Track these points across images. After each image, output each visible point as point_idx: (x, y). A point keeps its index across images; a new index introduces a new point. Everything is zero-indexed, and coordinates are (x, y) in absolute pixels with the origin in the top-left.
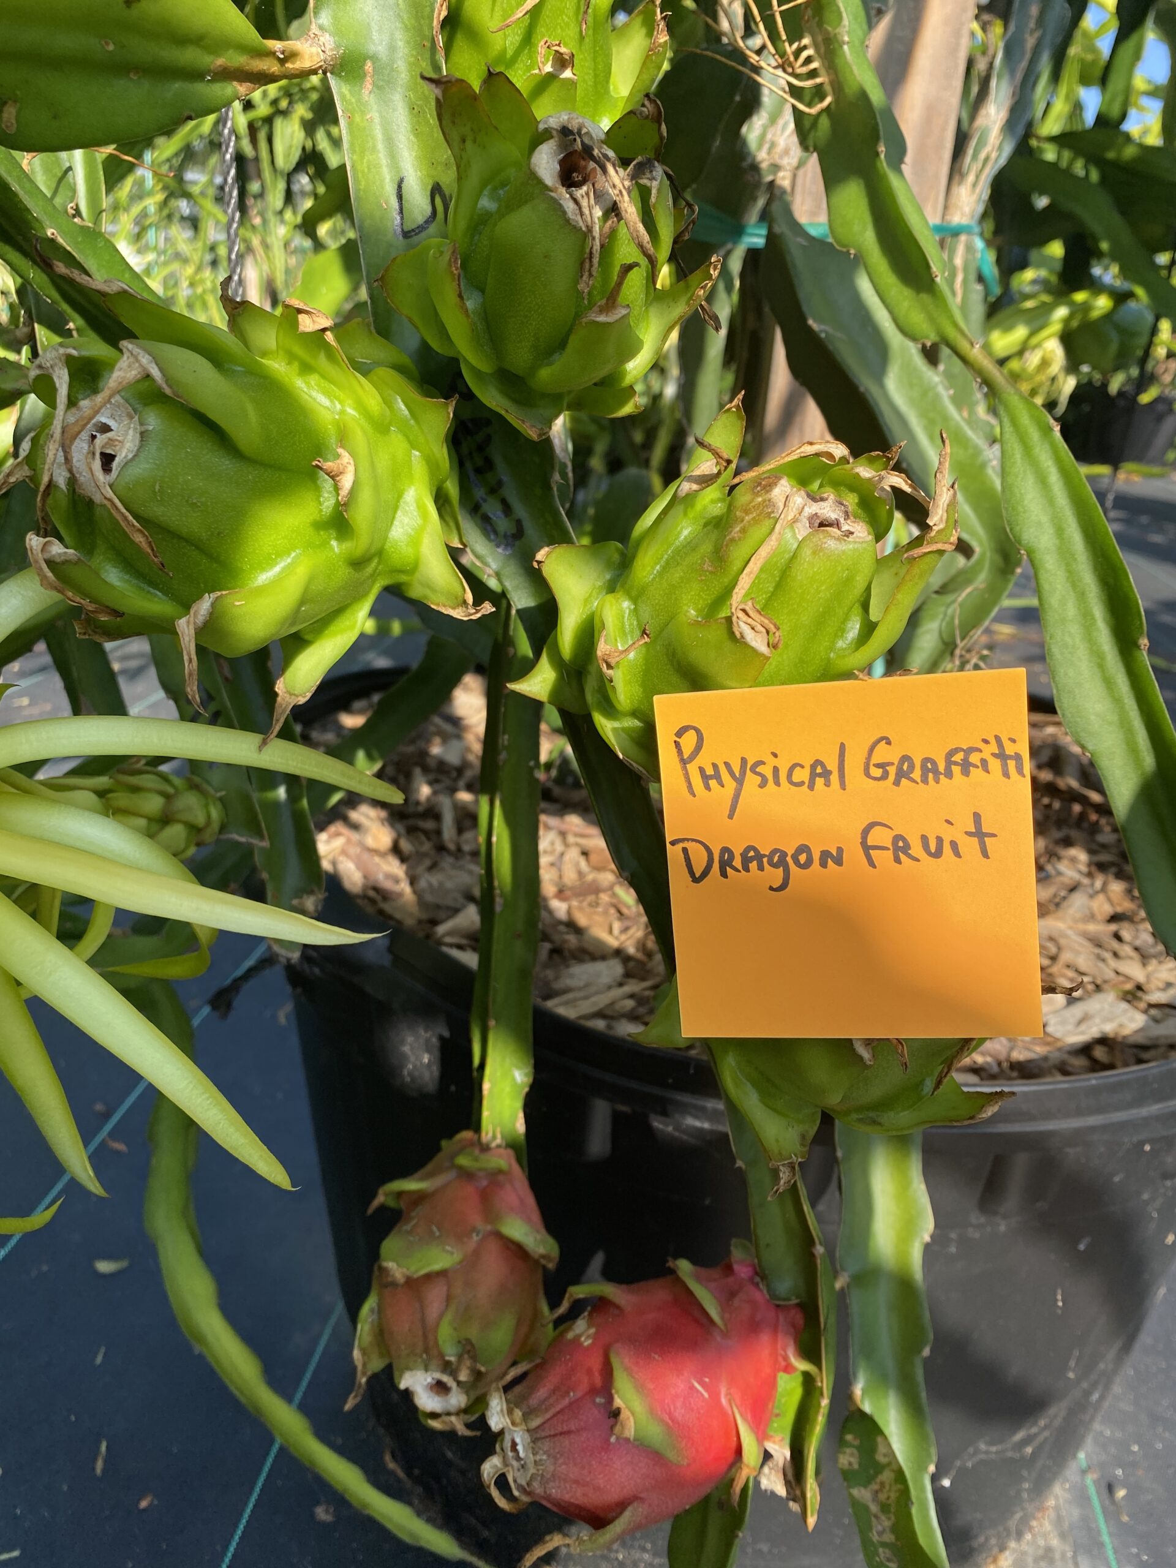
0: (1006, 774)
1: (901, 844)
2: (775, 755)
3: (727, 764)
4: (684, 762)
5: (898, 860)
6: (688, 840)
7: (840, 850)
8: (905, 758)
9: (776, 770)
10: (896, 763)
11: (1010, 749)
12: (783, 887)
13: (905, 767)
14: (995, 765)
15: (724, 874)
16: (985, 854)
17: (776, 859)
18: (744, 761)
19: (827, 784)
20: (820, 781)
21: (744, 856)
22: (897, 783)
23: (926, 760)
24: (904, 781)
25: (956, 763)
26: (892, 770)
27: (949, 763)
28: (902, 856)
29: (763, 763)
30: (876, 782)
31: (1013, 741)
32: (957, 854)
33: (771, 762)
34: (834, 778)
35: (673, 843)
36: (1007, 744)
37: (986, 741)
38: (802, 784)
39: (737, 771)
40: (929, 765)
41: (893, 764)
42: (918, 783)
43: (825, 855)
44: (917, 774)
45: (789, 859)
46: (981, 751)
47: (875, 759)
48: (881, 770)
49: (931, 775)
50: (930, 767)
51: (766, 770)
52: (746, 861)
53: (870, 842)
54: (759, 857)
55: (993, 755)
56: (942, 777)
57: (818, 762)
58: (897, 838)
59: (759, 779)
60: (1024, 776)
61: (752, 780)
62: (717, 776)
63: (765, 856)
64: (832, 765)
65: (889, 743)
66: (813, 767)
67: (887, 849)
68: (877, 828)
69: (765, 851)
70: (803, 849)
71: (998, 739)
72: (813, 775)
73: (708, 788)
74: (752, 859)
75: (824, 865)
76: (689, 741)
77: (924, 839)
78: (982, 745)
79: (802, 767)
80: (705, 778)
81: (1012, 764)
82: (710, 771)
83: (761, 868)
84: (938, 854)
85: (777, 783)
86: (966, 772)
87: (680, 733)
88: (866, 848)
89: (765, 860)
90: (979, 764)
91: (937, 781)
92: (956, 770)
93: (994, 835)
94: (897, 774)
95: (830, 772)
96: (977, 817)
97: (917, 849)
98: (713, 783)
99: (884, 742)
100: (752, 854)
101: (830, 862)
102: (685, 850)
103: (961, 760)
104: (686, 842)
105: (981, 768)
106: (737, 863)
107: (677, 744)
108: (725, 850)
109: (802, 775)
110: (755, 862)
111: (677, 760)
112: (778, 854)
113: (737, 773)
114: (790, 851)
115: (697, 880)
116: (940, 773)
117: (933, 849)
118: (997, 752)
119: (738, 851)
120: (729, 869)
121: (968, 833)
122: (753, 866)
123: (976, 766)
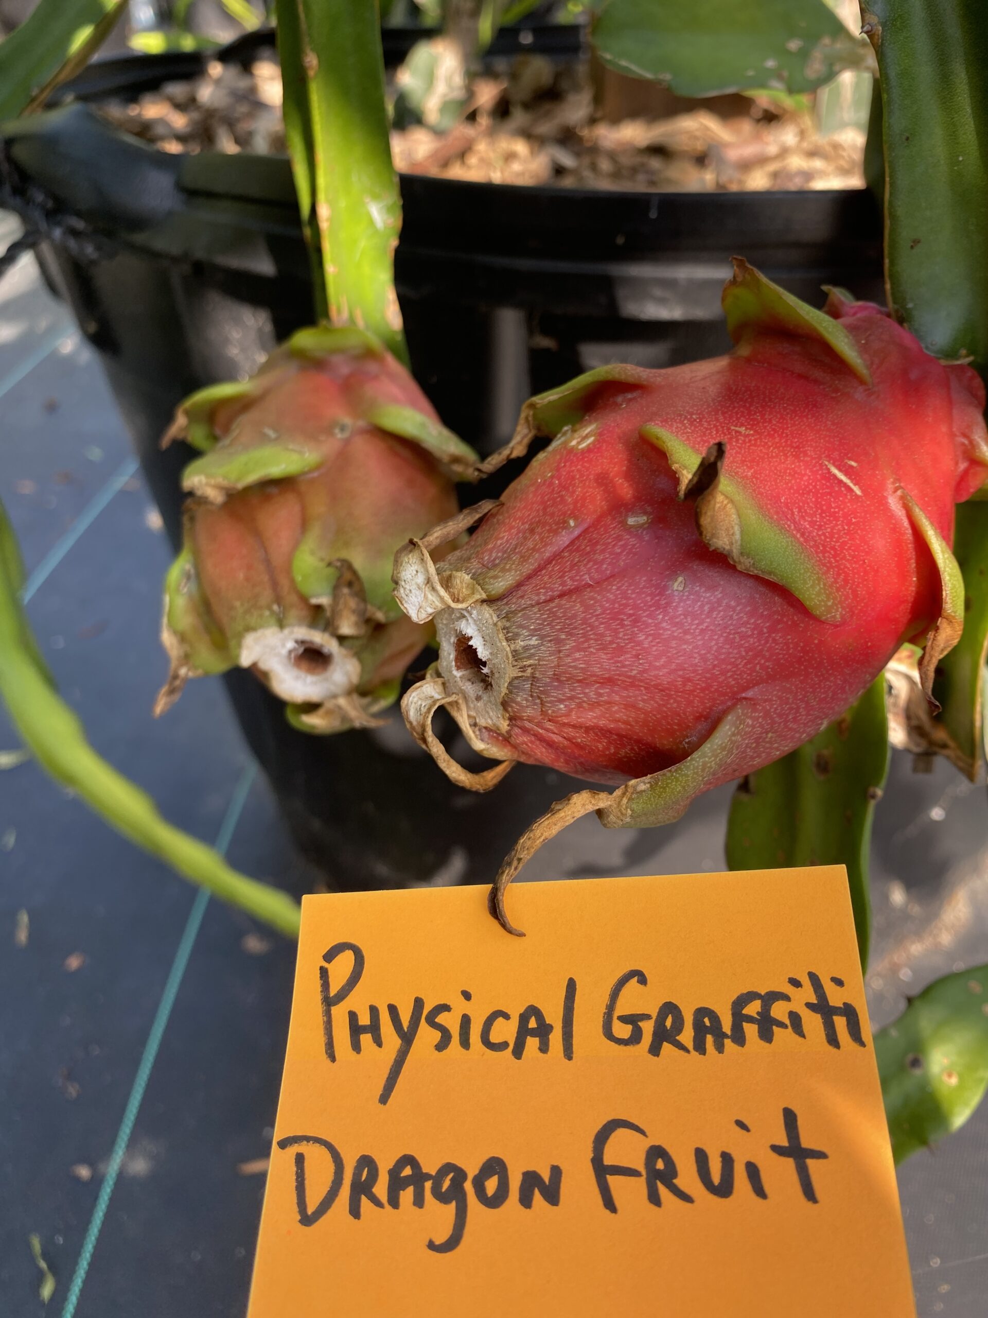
0: (833, 1040)
1: (660, 1165)
2: (467, 996)
3: (393, 1009)
4: (329, 1002)
5: (654, 1199)
6: (307, 1139)
7: (556, 1172)
8: (669, 1008)
9: (466, 1021)
10: (654, 1015)
11: (836, 998)
12: (452, 1243)
13: (669, 1023)
14: (813, 1022)
15: (355, 1211)
16: (809, 1193)
17: (446, 1184)
18: (419, 1003)
19: (544, 1048)
20: (532, 1043)
21: (394, 1174)
22: (655, 1050)
23: (701, 1012)
24: (666, 1047)
25: (750, 1019)
26: (648, 1028)
27: (739, 1018)
28: (663, 1190)
29: (445, 1008)
30: (622, 1047)
31: (839, 982)
32: (759, 1189)
33: (460, 1006)
34: (556, 1038)
35: (283, 1144)
36: (830, 989)
37: (795, 983)
38: (503, 1046)
39: (405, 1019)
40: (706, 1020)
41: (647, 1017)
42: (688, 1051)
43: (531, 1180)
44: (687, 1036)
45: (468, 1186)
46: (787, 998)
47: (624, 1007)
48: (630, 1027)
49: (709, 1039)
50: (708, 1024)
51: (449, 1020)
52: (396, 1184)
53: (608, 1160)
54: (419, 1178)
55: (809, 1005)
56: (728, 1042)
57: (533, 1011)
58: (656, 1152)
59: (437, 1035)
60: (863, 1044)
61: (427, 1036)
62: (374, 1029)
63: (428, 1177)
64: (554, 1015)
65: (643, 980)
66: (524, 1019)
67: (636, 1174)
68: (621, 1132)
69: (430, 1167)
70: (495, 1166)
71: (814, 978)
72: (523, 1032)
73: (356, 1046)
74: (406, 1183)
75: (526, 1201)
76: (343, 965)
77: (701, 1156)
78: (789, 989)
79: (506, 1016)
80: (356, 1030)
81: (840, 1022)
82: (364, 1019)
83: (419, 1201)
84: (724, 1189)
85: (465, 1043)
86: (766, 1035)
87: (330, 956)
88: (602, 1170)
89: (428, 1185)
90: (787, 1022)
91: (720, 1048)
92: (750, 1030)
93: (821, 1155)
94: (655, 1034)
95: (550, 1028)
96: (790, 1117)
97: (687, 1178)
98: (366, 1039)
99: (636, 978)
100: (407, 1171)
101: (537, 1195)
102: (300, 1159)
103: (758, 1013)
104: (305, 1142)
105: (790, 1028)
106: (381, 1189)
107: (324, 972)
108: (366, 1162)
109: (505, 1031)
110: (411, 1189)
111: (319, 997)
112: (451, 1175)
113: (405, 1024)
114: (472, 1171)
115: (307, 1220)
116: (725, 1036)
117: (716, 1179)
118: (816, 1002)
119: (384, 1167)
120: (364, 1201)
121: (776, 1149)
122: (407, 1196)
123: (782, 1025)
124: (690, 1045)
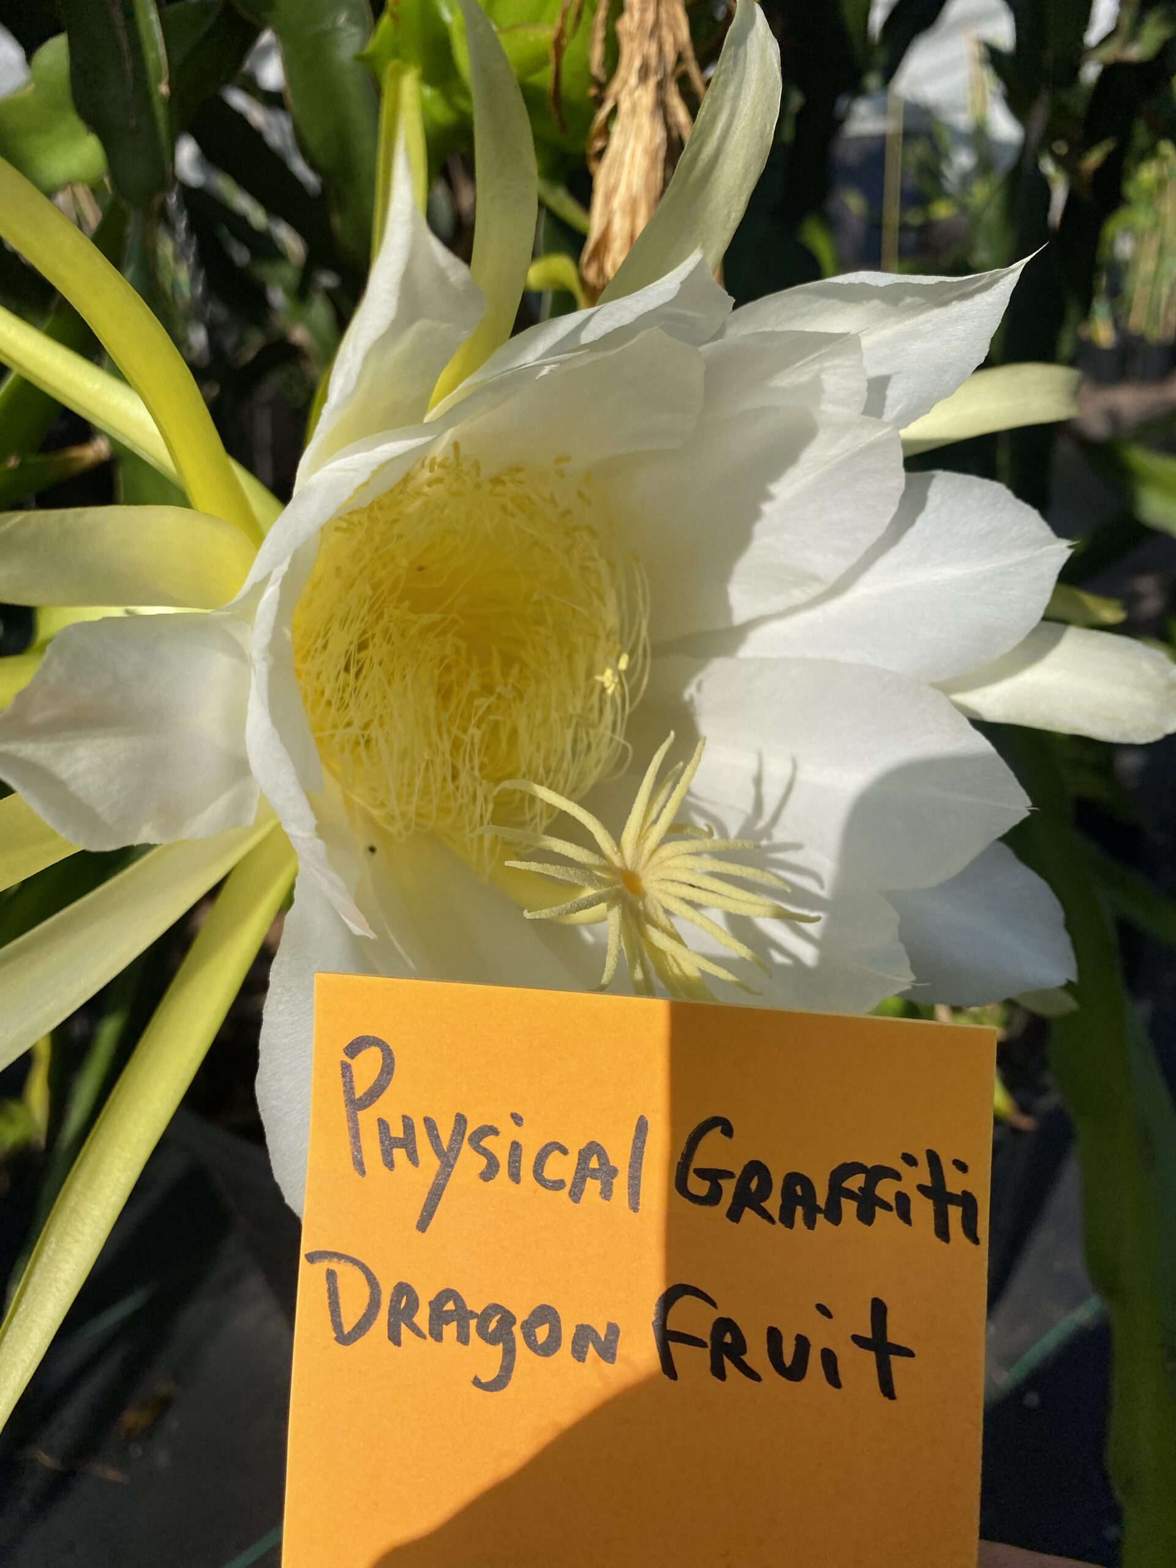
0: (943, 1232)
1: (728, 1338)
2: (517, 1119)
3: (430, 1124)
4: (354, 1105)
5: (719, 1372)
6: (340, 1256)
7: (613, 1330)
8: (756, 1168)
9: (516, 1147)
10: (738, 1173)
11: (955, 1182)
12: (499, 1383)
13: (754, 1185)
14: (923, 1209)
15: (395, 1338)
16: (887, 1389)
17: (493, 1325)
18: (461, 1120)
19: (607, 1193)
20: (593, 1186)
21: (436, 1305)
22: (734, 1214)
23: (794, 1179)
24: (749, 1214)
25: (850, 1194)
26: (729, 1187)
27: (837, 1190)
28: (728, 1364)
29: (494, 1131)
30: (696, 1206)
31: (962, 1167)
32: (833, 1377)
33: (509, 1132)
34: (621, 1183)
35: (312, 1258)
36: (950, 1173)
37: (909, 1160)
38: (558, 1185)
39: (445, 1135)
40: (798, 1189)
41: (730, 1175)
42: (772, 1221)
43: (584, 1334)
44: (773, 1204)
45: (517, 1330)
46: (897, 1176)
47: (700, 1161)
48: (708, 1184)
49: (799, 1211)
50: (799, 1193)
51: (499, 1147)
52: (438, 1318)
54: (462, 1315)
55: (921, 1188)
56: (820, 1217)
57: (593, 1149)
58: (724, 1325)
59: (483, 1162)
60: (976, 1241)
61: (469, 1161)
62: (408, 1143)
63: (472, 1314)
64: (619, 1156)
65: (728, 1131)
66: (584, 1156)
67: (700, 1343)
68: (687, 1298)
69: (476, 1304)
70: (545, 1314)
71: (933, 1159)
72: (582, 1173)
73: (390, 1164)
74: (447, 1318)
75: (579, 1354)
76: (367, 1067)
77: (774, 1336)
79: (565, 1151)
80: (388, 1143)
81: (955, 1213)
82: (397, 1131)
83: (463, 1338)
84: (795, 1372)
85: (515, 1177)
86: (866, 1216)
87: (354, 1048)
88: (666, 1337)
89: (473, 1323)
90: (893, 1204)
91: (810, 1223)
92: (849, 1207)
93: (907, 1353)
94: (737, 1196)
95: (614, 1172)
96: (879, 1309)
97: (757, 1355)
98: (399, 1155)
99: (719, 1128)
100: (450, 1306)
101: (591, 1351)
102: (331, 1275)
103: (860, 1189)
104: (336, 1260)
105: (895, 1211)
106: (422, 1318)
107: (346, 1068)
108: (403, 1289)
109: (560, 1168)
110: (454, 1325)
111: (341, 1099)
112: (498, 1317)
113: (445, 1143)
114: (522, 1315)
115: (345, 1339)
116: (819, 1210)
117: (788, 1360)
118: (930, 1185)
119: (425, 1296)
120: (405, 1331)
121: (857, 1339)
122: (450, 1330)
123: (887, 1207)
124: (776, 1215)
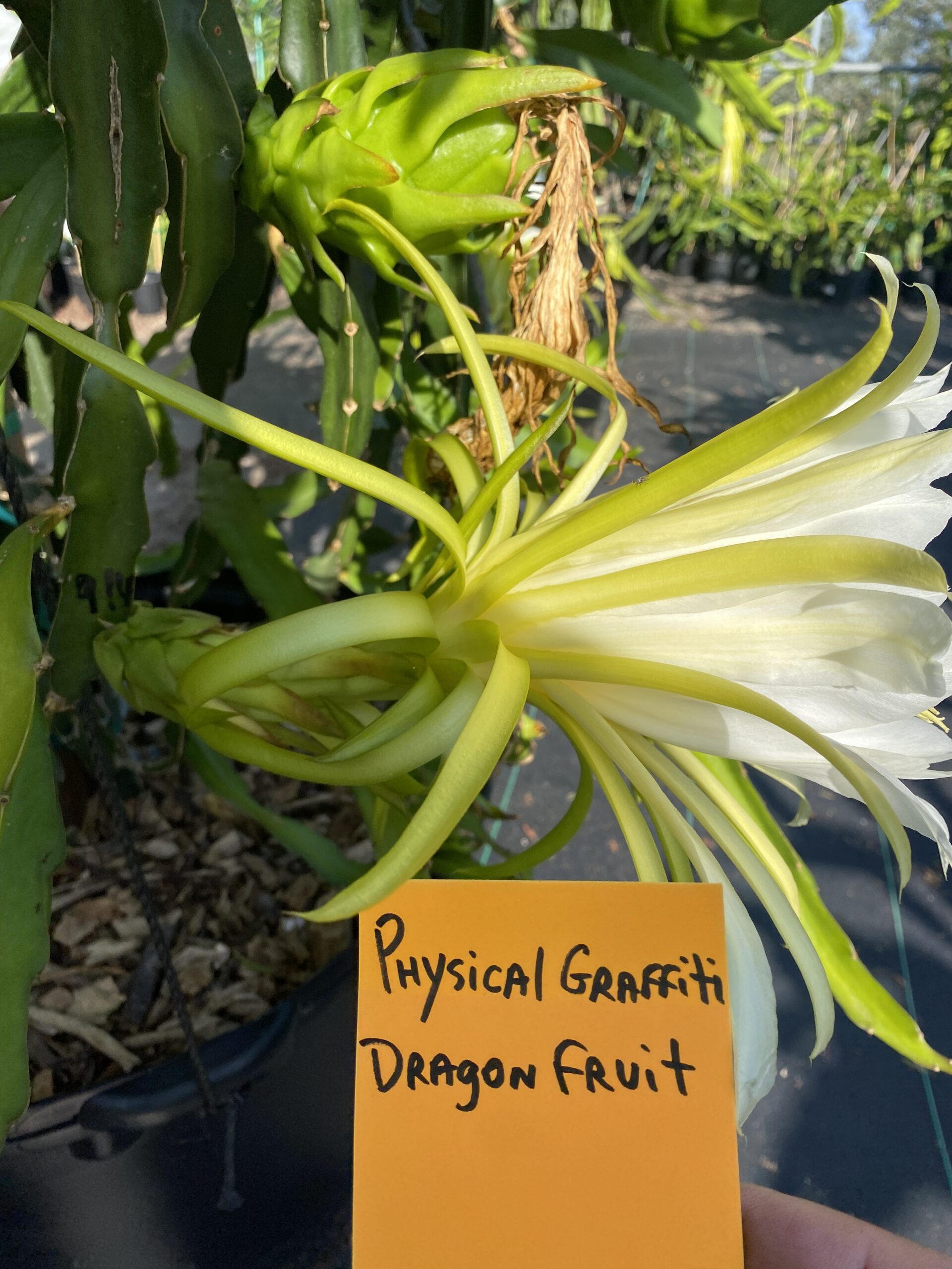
0: (705, 998)
1: (595, 1068)
2: (473, 954)
3: (425, 961)
4: (383, 953)
5: (591, 1088)
6: (379, 1041)
7: (532, 1069)
8: (603, 971)
9: (473, 971)
10: (594, 975)
11: (709, 971)
12: (471, 1106)
13: (602, 980)
14: (693, 986)
15: (411, 1085)
16: (682, 1090)
17: (466, 1072)
18: (442, 958)
19: (524, 992)
20: (516, 988)
21: (434, 1063)
22: (593, 998)
23: (623, 975)
24: (600, 996)
25: (654, 982)
26: (589, 982)
27: (647, 981)
28: (596, 1082)
29: (459, 962)
30: (573, 995)
31: (712, 962)
32: (653, 1086)
33: (469, 961)
34: (531, 986)
35: (364, 1043)
36: (706, 965)
37: (684, 960)
38: (497, 989)
39: (434, 967)
40: (627, 981)
41: (589, 976)
42: (614, 1000)
43: (517, 1073)
44: (614, 990)
45: (479, 1074)
46: (677, 969)
47: (572, 970)
48: (578, 982)
49: (628, 993)
50: (627, 983)
51: (463, 970)
52: (435, 1071)
53: (564, 1064)
54: (449, 1068)
55: (692, 975)
56: (639, 996)
57: (515, 967)
58: (592, 1061)
59: (455, 980)
61: (448, 980)
62: (414, 972)
63: (454, 1067)
64: (530, 971)
65: (587, 952)
66: (510, 971)
67: (580, 1073)
68: (571, 1048)
69: (456, 1061)
70: (495, 1063)
71: (696, 958)
72: (510, 981)
73: (404, 984)
74: (441, 1070)
75: (515, 1085)
76: (389, 931)
77: (619, 1064)
78: (680, 964)
79: (500, 970)
80: (403, 973)
81: (710, 987)
82: (407, 966)
83: (450, 1082)
84: (632, 1084)
85: (473, 986)
86: (664, 993)
87: (381, 922)
88: (560, 1070)
89: (455, 1072)
90: (677, 985)
91: (634, 1000)
92: (654, 989)
93: (691, 1068)
94: (594, 987)
95: (527, 979)
96: (674, 1045)
97: (611, 1077)
98: (409, 979)
99: (582, 951)
100: (442, 1064)
101: (521, 1082)
102: (374, 1052)
103: (659, 978)
104: (376, 1043)
105: (679, 989)
106: (426, 1072)
107: (378, 933)
108: (415, 1056)
109: (498, 979)
110: (444, 1074)
111: (376, 950)
112: (468, 1068)
113: (434, 971)
114: (481, 1065)
115: (383, 1088)
116: (637, 991)
117: (628, 1078)
118: (696, 973)
119: (428, 1059)
120: (417, 1080)
121: (665, 1063)
122: (442, 1078)
123: (674, 987)
124: (616, 996)
